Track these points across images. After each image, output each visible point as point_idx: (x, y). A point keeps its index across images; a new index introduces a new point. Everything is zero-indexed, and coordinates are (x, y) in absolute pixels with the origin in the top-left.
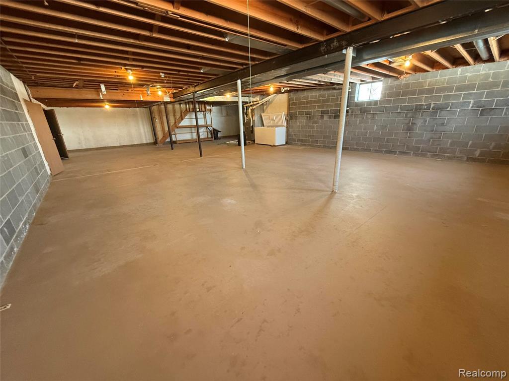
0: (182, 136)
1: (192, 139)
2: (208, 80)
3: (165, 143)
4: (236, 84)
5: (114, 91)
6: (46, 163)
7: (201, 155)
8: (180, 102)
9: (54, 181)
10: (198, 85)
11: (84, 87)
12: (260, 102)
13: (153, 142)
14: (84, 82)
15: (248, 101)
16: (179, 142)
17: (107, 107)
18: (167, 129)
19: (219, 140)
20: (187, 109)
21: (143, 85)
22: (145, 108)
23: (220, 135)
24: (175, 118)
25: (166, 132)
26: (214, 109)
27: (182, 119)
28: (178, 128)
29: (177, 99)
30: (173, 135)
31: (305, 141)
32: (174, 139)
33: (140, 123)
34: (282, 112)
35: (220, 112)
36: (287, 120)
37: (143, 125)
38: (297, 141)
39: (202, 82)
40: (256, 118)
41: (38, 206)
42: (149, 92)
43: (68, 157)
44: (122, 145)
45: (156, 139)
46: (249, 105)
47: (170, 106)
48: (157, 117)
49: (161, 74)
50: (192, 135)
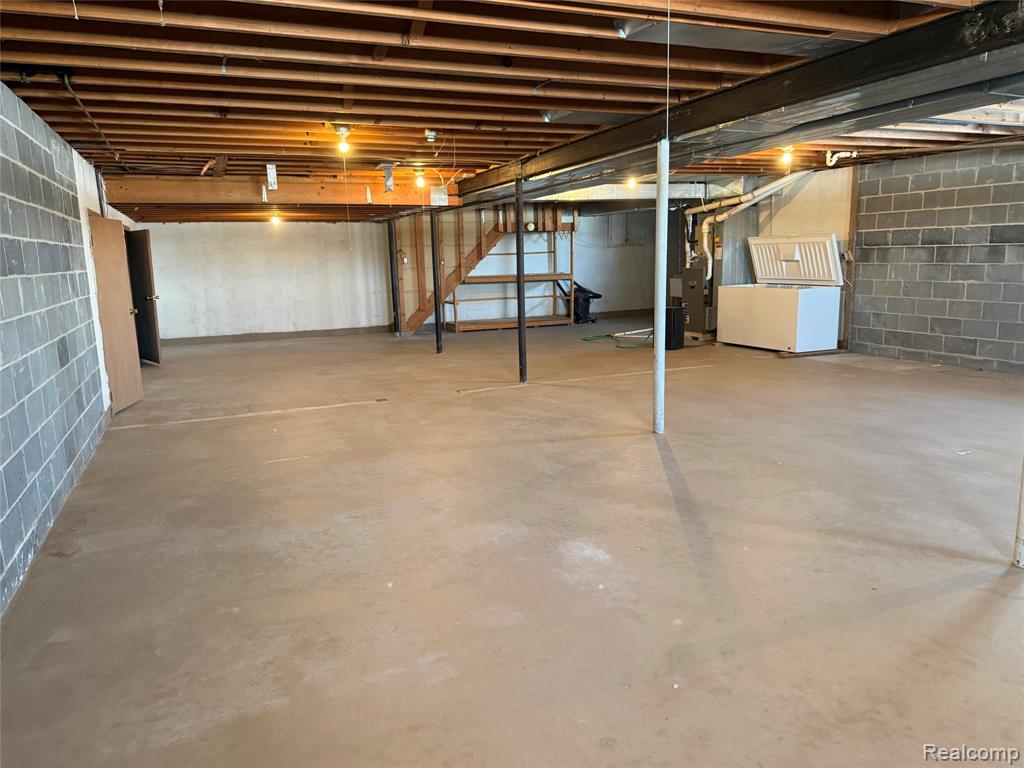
0: (473, 307)
1: (505, 319)
2: (566, 141)
3: (419, 330)
4: (654, 153)
5: (300, 179)
6: (104, 378)
7: (523, 377)
8: (478, 205)
9: (112, 429)
10: (535, 156)
11: (227, 172)
12: (743, 199)
13: (387, 324)
14: (229, 160)
15: (700, 195)
16: (462, 328)
17: (276, 220)
18: (430, 286)
19: (591, 325)
20: (497, 225)
21: (375, 163)
22: (378, 222)
23: (595, 307)
24: (459, 253)
25: (428, 295)
26: (584, 223)
27: (480, 257)
28: (464, 283)
29: (472, 197)
30: (447, 305)
31: (921, 341)
32: (449, 317)
33: (359, 267)
34: (829, 235)
35: (604, 233)
36: (849, 262)
37: (366, 272)
38: (887, 341)
39: (545, 148)
40: (728, 254)
41: (65, 498)
42: (390, 182)
43: (158, 362)
44: (301, 329)
45: (396, 318)
46: (705, 208)
47: (448, 218)
48: (407, 250)
49: (427, 133)
50: (506, 305)
